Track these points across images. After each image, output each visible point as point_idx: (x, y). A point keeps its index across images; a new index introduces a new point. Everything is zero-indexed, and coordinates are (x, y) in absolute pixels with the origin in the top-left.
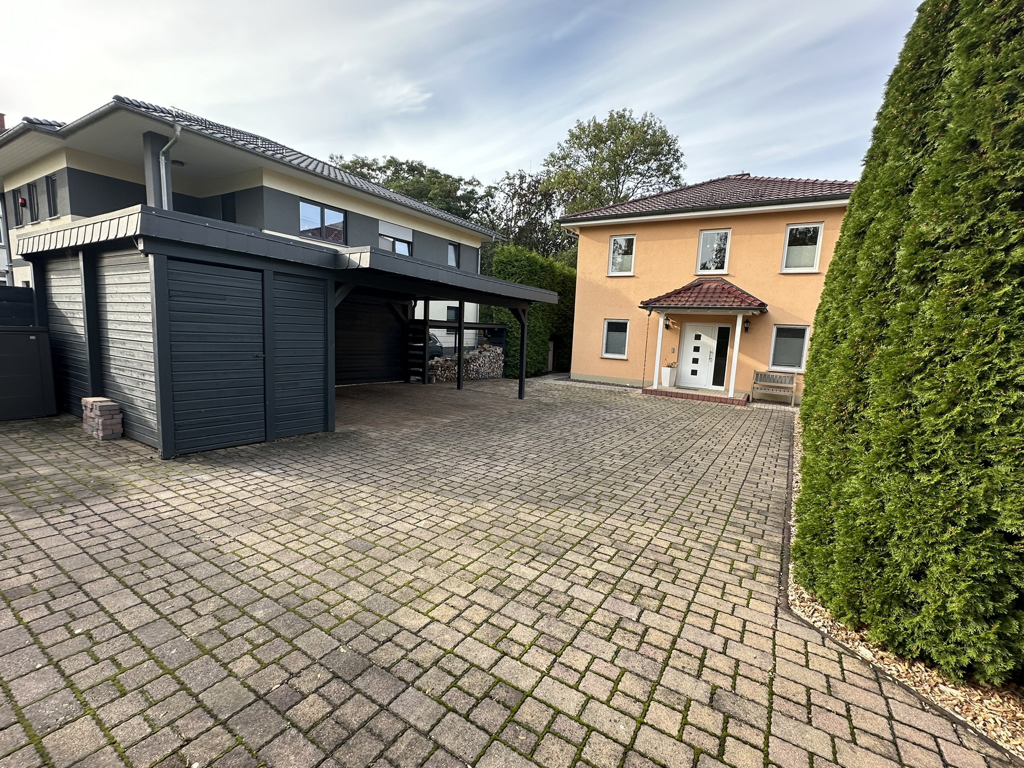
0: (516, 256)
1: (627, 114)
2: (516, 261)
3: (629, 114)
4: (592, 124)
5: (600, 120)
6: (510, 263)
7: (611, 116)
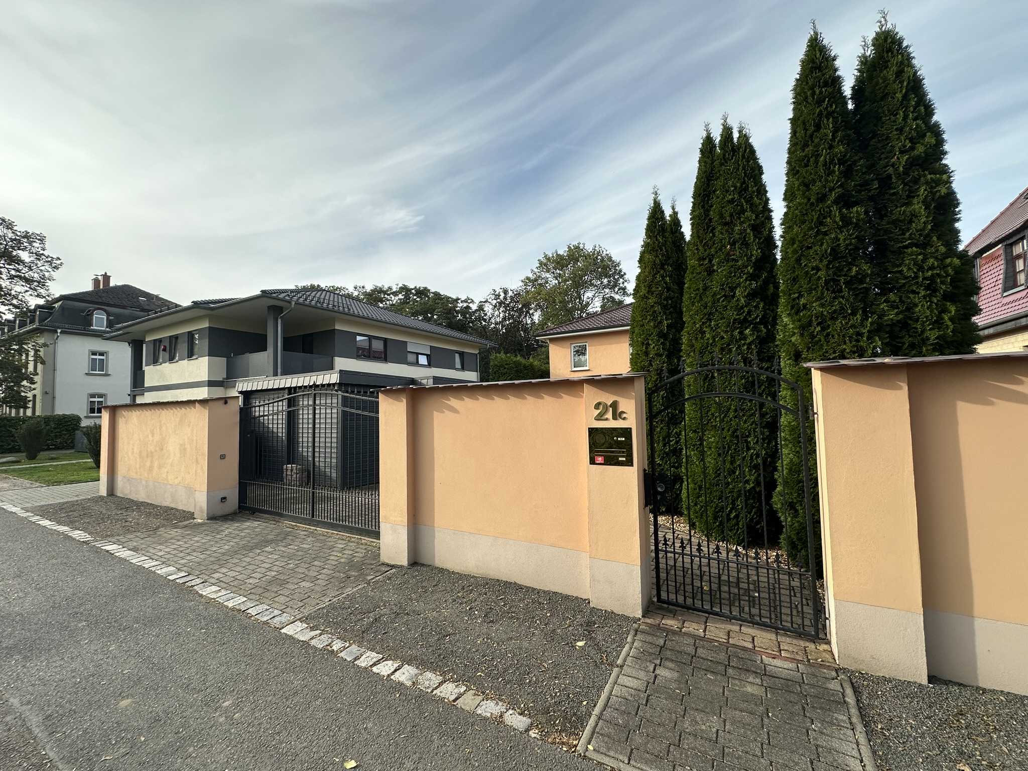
0: (506, 361)
1: (581, 246)
2: (506, 364)
3: (583, 246)
4: (555, 255)
5: (561, 252)
6: (502, 366)
7: (569, 247)
